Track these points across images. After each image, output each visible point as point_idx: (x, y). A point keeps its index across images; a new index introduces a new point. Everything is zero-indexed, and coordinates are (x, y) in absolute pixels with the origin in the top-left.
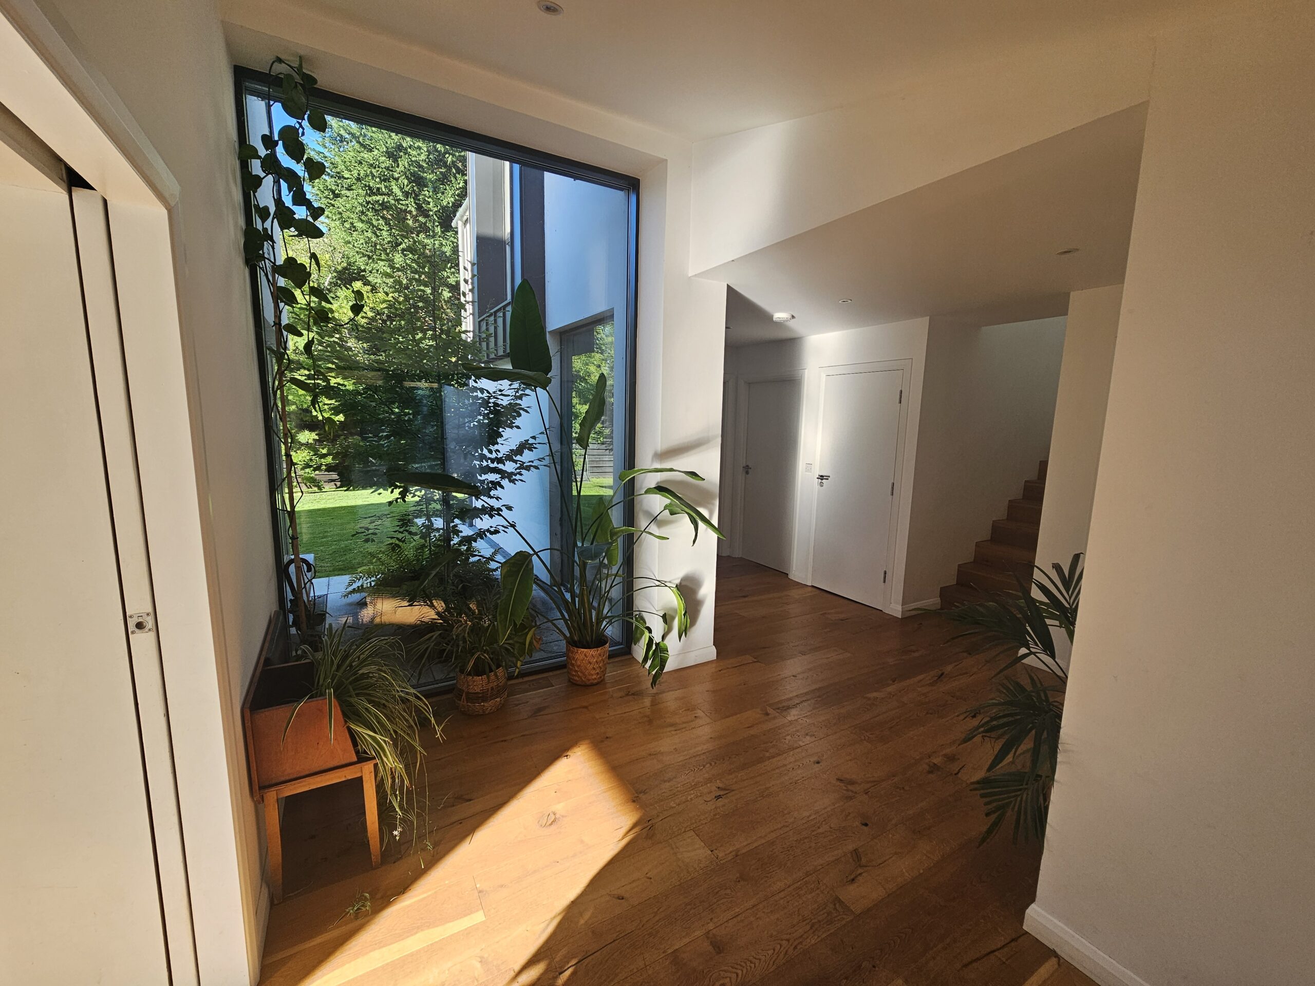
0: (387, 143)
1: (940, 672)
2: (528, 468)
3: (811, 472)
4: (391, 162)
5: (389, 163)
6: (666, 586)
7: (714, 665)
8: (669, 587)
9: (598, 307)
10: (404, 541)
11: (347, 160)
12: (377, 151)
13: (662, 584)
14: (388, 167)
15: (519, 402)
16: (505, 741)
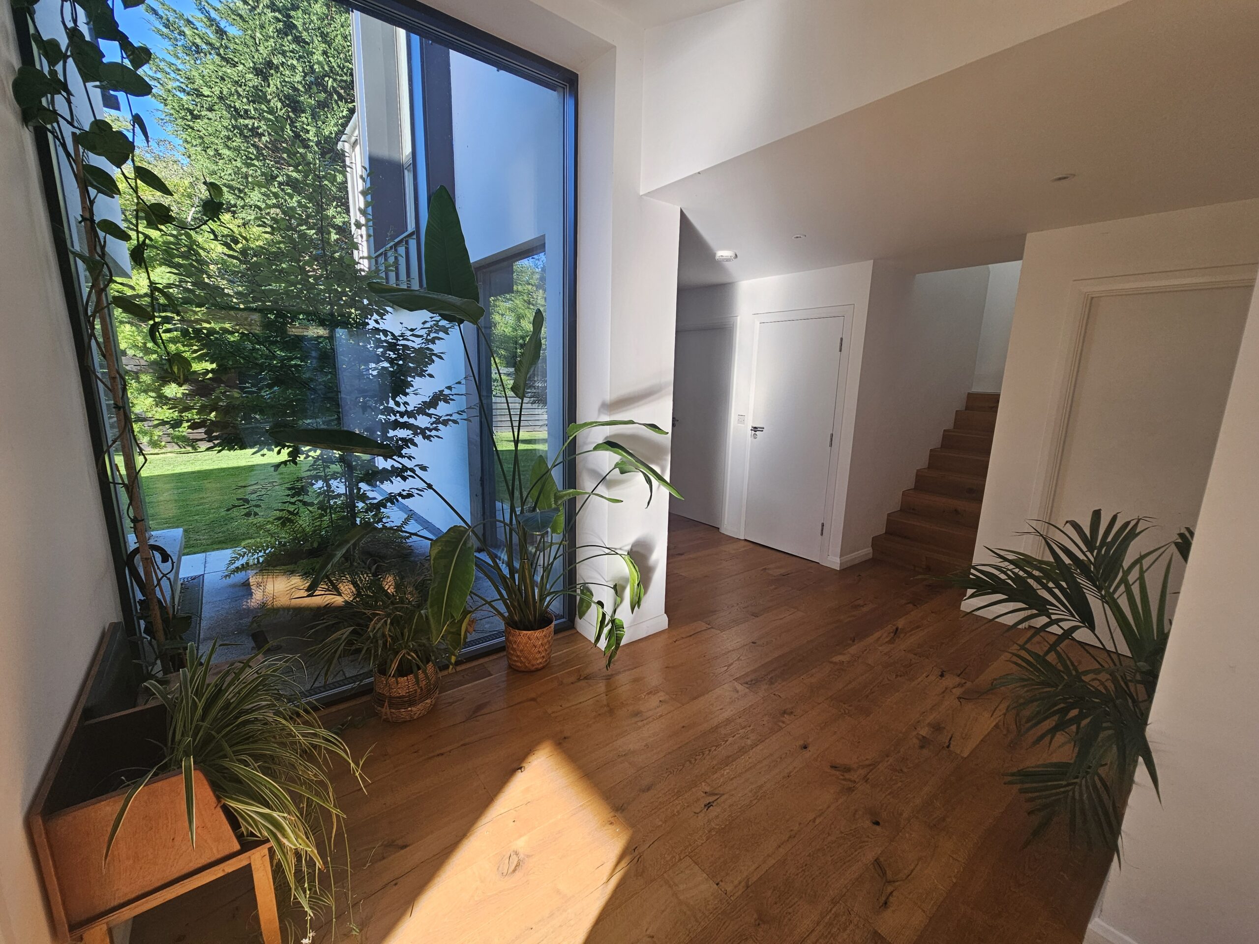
0: (253, 57)
1: (894, 628)
2: (445, 423)
3: (744, 424)
4: (260, 81)
5: (256, 81)
6: (617, 554)
7: (666, 636)
8: (620, 555)
9: (525, 234)
10: (298, 513)
11: (205, 73)
12: (242, 66)
13: (613, 552)
14: (257, 86)
15: (431, 346)
16: (442, 754)
